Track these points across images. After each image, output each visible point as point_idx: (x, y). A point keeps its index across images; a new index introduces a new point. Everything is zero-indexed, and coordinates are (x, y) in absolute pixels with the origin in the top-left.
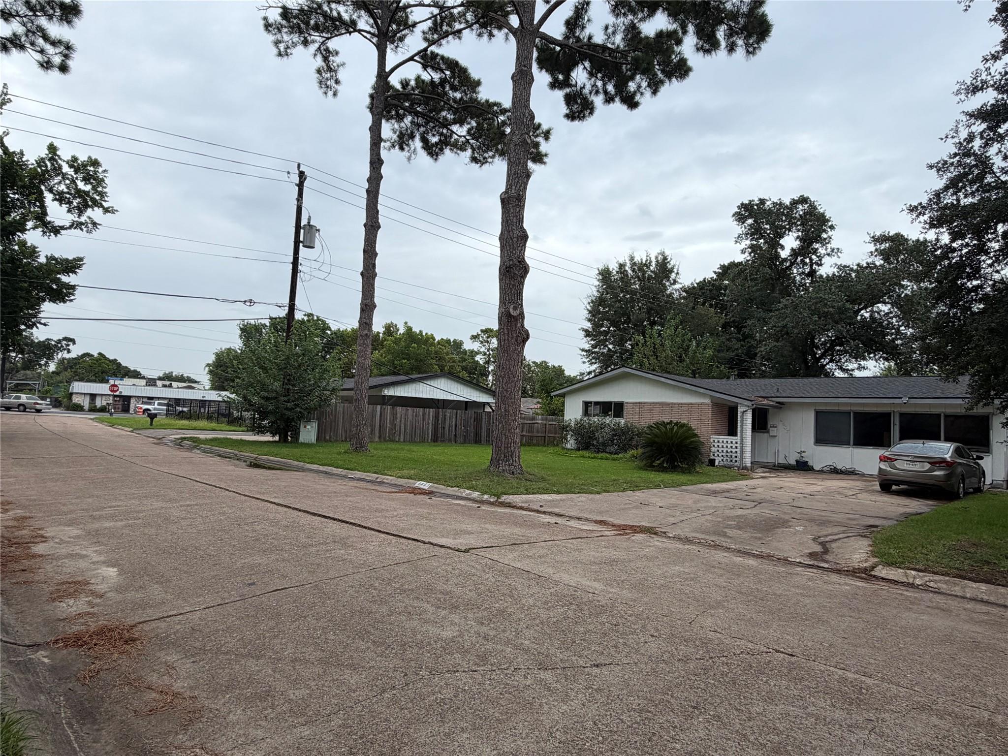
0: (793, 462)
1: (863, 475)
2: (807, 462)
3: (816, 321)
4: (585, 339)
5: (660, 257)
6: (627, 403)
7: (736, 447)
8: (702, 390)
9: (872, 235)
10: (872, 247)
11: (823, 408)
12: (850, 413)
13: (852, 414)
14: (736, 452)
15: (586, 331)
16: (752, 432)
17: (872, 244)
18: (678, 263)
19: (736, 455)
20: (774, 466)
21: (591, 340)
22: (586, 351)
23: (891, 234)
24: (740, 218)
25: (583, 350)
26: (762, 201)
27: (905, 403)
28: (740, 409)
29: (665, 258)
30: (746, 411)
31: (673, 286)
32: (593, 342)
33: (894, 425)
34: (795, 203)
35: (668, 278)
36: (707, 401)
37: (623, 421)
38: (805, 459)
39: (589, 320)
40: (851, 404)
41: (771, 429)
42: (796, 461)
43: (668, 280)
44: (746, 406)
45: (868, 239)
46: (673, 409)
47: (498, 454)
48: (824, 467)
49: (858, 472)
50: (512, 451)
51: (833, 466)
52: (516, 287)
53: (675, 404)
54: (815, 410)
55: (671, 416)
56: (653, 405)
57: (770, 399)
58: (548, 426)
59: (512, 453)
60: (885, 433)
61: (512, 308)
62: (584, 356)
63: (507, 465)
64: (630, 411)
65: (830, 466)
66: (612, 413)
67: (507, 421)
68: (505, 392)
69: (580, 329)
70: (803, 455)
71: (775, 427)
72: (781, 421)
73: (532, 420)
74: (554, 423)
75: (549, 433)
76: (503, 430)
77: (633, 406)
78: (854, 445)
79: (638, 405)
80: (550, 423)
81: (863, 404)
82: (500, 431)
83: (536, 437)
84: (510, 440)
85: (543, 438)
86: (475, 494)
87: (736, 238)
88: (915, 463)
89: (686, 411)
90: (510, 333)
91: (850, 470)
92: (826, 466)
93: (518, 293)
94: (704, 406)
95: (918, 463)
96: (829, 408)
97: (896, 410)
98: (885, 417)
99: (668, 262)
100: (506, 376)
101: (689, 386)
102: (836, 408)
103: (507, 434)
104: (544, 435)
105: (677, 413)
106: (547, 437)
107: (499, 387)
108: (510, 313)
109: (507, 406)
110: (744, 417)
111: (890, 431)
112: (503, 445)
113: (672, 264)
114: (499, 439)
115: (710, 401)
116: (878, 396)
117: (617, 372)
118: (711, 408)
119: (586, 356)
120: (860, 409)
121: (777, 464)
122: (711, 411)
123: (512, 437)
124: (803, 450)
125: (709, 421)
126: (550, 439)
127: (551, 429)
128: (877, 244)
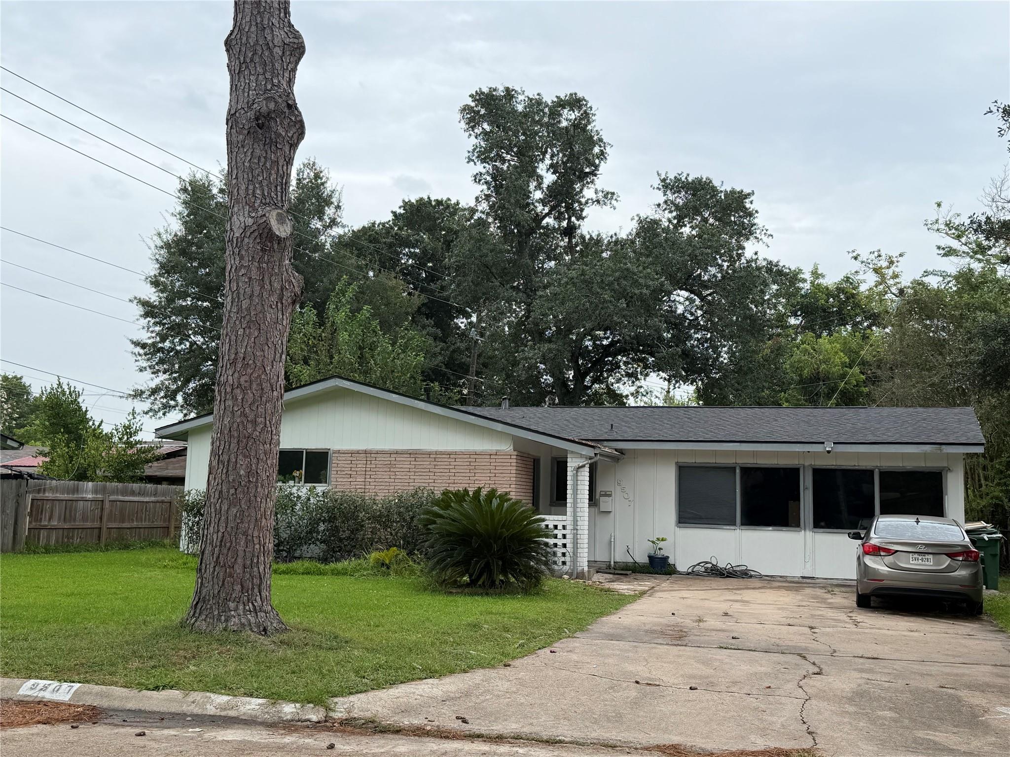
0: (641, 558)
1: (760, 577)
2: (668, 557)
3: (623, 309)
4: (143, 320)
5: (308, 174)
6: (339, 452)
7: (564, 536)
8: (500, 427)
11: (690, 460)
12: (734, 468)
13: (738, 471)
14: (564, 546)
16: (590, 505)
17: (661, 193)
18: (338, 188)
19: (564, 550)
20: (609, 567)
23: (690, 179)
24: (472, 118)
26: (509, 94)
27: (829, 452)
28: (572, 464)
29: (317, 176)
30: (583, 466)
33: (805, 489)
34: (561, 104)
35: (320, 214)
36: (506, 447)
38: (665, 553)
40: (736, 453)
41: (602, 499)
42: (650, 557)
43: (321, 219)
44: (581, 456)
46: (439, 463)
47: (223, 584)
48: (695, 566)
49: (753, 573)
50: (260, 576)
51: (711, 563)
52: (280, 168)
53: (442, 453)
54: (677, 463)
55: (435, 477)
56: (395, 456)
57: (605, 443)
58: (107, 505)
59: (261, 578)
60: (791, 504)
61: (275, 218)
62: (140, 355)
63: (250, 611)
64: (343, 469)
65: (707, 563)
66: (300, 474)
67: (252, 498)
68: (249, 426)
69: (130, 301)
70: (661, 544)
71: (610, 496)
72: (619, 484)
73: (73, 493)
74: (121, 498)
75: (109, 520)
76: (242, 522)
77: (351, 459)
78: (743, 524)
79: (362, 455)
80: (112, 498)
81: (754, 454)
82: (230, 525)
83: (80, 530)
84: (257, 546)
85: (96, 531)
86: (250, 704)
87: (469, 152)
88: (927, 557)
89: (466, 467)
90: (266, 278)
91: (738, 569)
92: (698, 564)
93: (282, 184)
94: (500, 457)
95: (931, 557)
96: (700, 460)
97: (807, 464)
98: (790, 475)
99: (323, 184)
100: (254, 386)
101: (474, 417)
102: (711, 460)
103: (250, 532)
104: (96, 524)
105: (446, 471)
106: (104, 530)
107: (233, 412)
108: (270, 229)
109: (254, 461)
110: (579, 478)
111: (799, 500)
112: (240, 560)
113: (328, 189)
114: (228, 545)
115: (512, 447)
116: (785, 440)
117: (321, 388)
118: (515, 461)
119: (143, 357)
120: (750, 461)
121: (612, 563)
122: (515, 468)
123: (262, 539)
124: (661, 537)
125: (512, 486)
126: (110, 533)
127: (114, 510)
128: (668, 192)
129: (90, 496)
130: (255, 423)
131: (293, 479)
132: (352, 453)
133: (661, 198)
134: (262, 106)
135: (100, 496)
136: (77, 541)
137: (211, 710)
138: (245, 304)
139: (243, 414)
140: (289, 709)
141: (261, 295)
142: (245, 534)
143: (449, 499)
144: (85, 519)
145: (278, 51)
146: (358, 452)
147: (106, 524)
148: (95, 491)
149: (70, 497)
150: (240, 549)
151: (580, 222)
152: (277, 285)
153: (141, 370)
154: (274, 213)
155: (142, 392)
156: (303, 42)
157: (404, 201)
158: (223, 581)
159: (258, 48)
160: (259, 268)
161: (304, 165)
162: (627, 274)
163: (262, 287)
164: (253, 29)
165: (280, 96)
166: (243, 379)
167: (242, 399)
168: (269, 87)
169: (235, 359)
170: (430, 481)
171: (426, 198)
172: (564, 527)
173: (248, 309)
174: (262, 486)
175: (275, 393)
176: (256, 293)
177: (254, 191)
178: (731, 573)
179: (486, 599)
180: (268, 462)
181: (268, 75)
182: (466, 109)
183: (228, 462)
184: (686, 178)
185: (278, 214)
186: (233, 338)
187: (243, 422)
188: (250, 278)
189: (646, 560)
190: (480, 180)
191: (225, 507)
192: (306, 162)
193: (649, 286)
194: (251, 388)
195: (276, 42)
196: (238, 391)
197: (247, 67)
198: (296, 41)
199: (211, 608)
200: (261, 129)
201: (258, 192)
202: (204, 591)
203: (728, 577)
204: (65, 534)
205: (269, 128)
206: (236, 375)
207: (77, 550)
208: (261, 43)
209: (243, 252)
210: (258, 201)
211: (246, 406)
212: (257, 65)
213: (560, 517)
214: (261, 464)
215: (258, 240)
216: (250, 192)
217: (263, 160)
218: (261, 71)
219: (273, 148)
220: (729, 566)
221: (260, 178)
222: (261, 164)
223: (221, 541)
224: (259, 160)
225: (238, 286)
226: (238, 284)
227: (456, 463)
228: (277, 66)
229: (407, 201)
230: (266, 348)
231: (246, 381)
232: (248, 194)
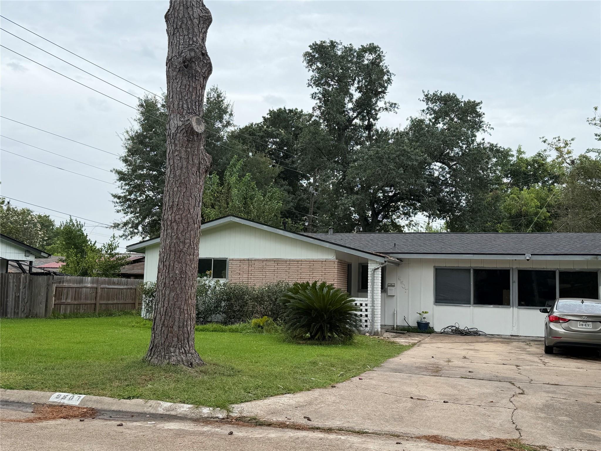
0: (413, 323)
1: (485, 335)
2: (429, 323)
3: (401, 174)
4: (118, 182)
5: (213, 95)
6: (233, 260)
7: (366, 310)
8: (327, 245)
9: (426, 93)
11: (443, 265)
12: (470, 270)
14: (367, 316)
15: (119, 173)
16: (382, 292)
17: (425, 103)
18: (231, 103)
19: (366, 318)
20: (393, 328)
21: (126, 184)
22: (119, 198)
23: (443, 95)
24: (310, 59)
25: (115, 196)
26: (333, 44)
27: (528, 260)
28: (371, 267)
29: (219, 96)
30: (378, 269)
31: (226, 129)
32: (127, 187)
33: (513, 282)
34: (364, 50)
35: (221, 119)
36: (332, 257)
38: (427, 320)
39: (125, 161)
40: (470, 261)
41: (389, 288)
42: (418, 323)
43: (221, 122)
44: (377, 262)
45: (422, 97)
46: (291, 267)
47: (167, 337)
48: (445, 328)
49: (481, 333)
50: (188, 332)
51: (455, 327)
52: (198, 91)
53: (293, 261)
54: (434, 267)
55: (289, 275)
56: (266, 262)
57: (391, 255)
58: (99, 290)
59: (189, 334)
60: (505, 291)
61: (195, 121)
62: (117, 203)
63: (183, 353)
64: (235, 270)
65: (452, 326)
66: (210, 273)
67: (183, 287)
68: (181, 245)
69: (111, 171)
70: (425, 315)
71: (394, 286)
72: (399, 279)
73: (80, 283)
74: (107, 286)
75: (101, 299)
76: (177, 301)
77: (240, 264)
78: (475, 303)
79: (246, 262)
80: (102, 286)
81: (482, 261)
82: (171, 302)
83: (84, 305)
84: (186, 315)
85: (93, 306)
86: (183, 407)
87: (309, 80)
88: (588, 323)
89: (307, 269)
90: (190, 157)
91: (472, 330)
92: (447, 327)
93: (199, 101)
94: (327, 263)
95: (591, 323)
96: (449, 265)
97: (514, 267)
98: (504, 274)
99: (222, 101)
100: (184, 221)
101: (312, 239)
102: (455, 265)
103: (182, 307)
104: (93, 302)
105: (296, 271)
106: (98, 305)
107: (171, 237)
108: (192, 128)
109: (184, 265)
110: (375, 276)
111: (509, 289)
112: (176, 323)
113: (225, 104)
114: (170, 314)
115: (335, 257)
116: (501, 253)
117: (222, 222)
118: (337, 265)
119: (119, 204)
120: (479, 266)
121: (395, 326)
122: (337, 269)
123: (189, 311)
124: (425, 311)
125: (335, 280)
126: (101, 307)
127: (103, 294)
128: (429, 103)
129: (89, 285)
130: (184, 243)
131: (206, 275)
132: (240, 260)
133: (425, 107)
134: (187, 54)
135: (95, 285)
136: (82, 311)
137: (161, 411)
138: (178, 173)
139: (178, 238)
140: (206, 411)
141: (187, 167)
142: (179, 308)
143: (298, 288)
144: (86, 299)
145: (196, 21)
146: (244, 260)
147: (99, 301)
148: (92, 282)
149: (78, 285)
150: (177, 317)
151: (376, 122)
152: (196, 161)
153: (118, 212)
154: (194, 119)
155: (119, 225)
156: (211, 15)
157: (270, 110)
158: (167, 335)
159: (185, 19)
160: (186, 151)
161: (211, 90)
162: (404, 153)
163: (188, 162)
164: (182, 8)
165: (197, 48)
166: (177, 217)
167: (177, 229)
168: (191, 43)
169: (173, 205)
170: (287, 277)
171: (283, 108)
172: (366, 305)
173: (180, 176)
174: (189, 280)
175: (196, 225)
176: (184, 166)
177: (182, 105)
178: (467, 333)
179: (320, 347)
180: (193, 266)
181: (190, 36)
182: (307, 54)
183: (169, 265)
184: (440, 94)
185: (197, 119)
186: (171, 193)
187: (177, 242)
188: (181, 157)
189: (416, 325)
190: (315, 97)
191: (167, 292)
192: (212, 88)
193: (418, 160)
194: (182, 222)
195: (195, 15)
196: (174, 224)
197: (178, 31)
198: (207, 15)
199: (160, 351)
200: (186, 68)
201: (185, 106)
202: (156, 341)
203: (465, 335)
204: (75, 307)
205: (191, 67)
206: (173, 215)
207: (82, 316)
208: (186, 16)
209: (177, 142)
210: (185, 111)
211: (179, 233)
212: (184, 30)
213: (364, 299)
214: (188, 267)
215: (185, 135)
216: (180, 106)
217: (188, 87)
218: (186, 33)
219: (194, 79)
220: (466, 329)
221: (186, 98)
222: (187, 89)
223: (166, 312)
224: (185, 87)
225: (174, 162)
226: (174, 160)
227: (301, 267)
228: (196, 30)
229: (272, 110)
230: (191, 198)
231: (179, 218)
232: (179, 107)
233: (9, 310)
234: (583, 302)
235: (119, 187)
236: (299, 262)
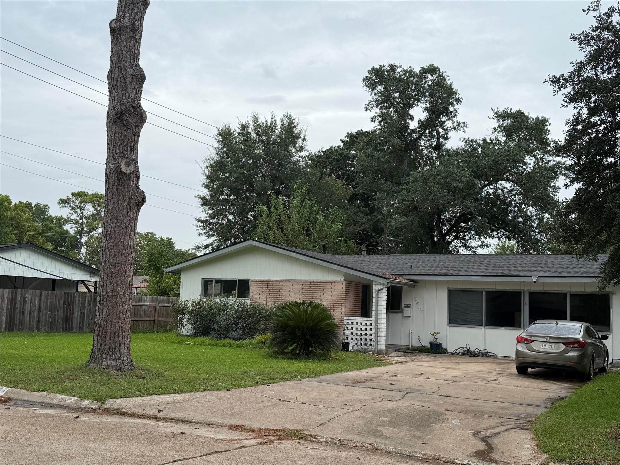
0: (427, 344)
1: (496, 357)
2: (441, 344)
4: (202, 207)
5: (286, 121)
6: (254, 281)
7: (371, 329)
8: (335, 267)
9: (496, 111)
10: (495, 124)
11: (456, 286)
12: (482, 292)
13: (484, 293)
14: (371, 335)
15: (203, 198)
18: (304, 128)
19: (370, 338)
20: (408, 349)
21: (209, 209)
22: (202, 221)
25: (199, 220)
26: (393, 68)
27: (535, 282)
28: (375, 288)
29: (291, 122)
30: (381, 290)
31: (299, 153)
32: (210, 212)
33: (524, 304)
34: (424, 72)
35: (294, 144)
36: (340, 278)
37: (248, 301)
38: (439, 341)
39: (207, 187)
40: (483, 282)
41: (405, 309)
42: (430, 343)
44: (381, 284)
45: (492, 115)
46: (304, 287)
47: (101, 346)
48: (457, 349)
49: (490, 354)
50: (119, 342)
51: (466, 348)
52: (129, 138)
53: (306, 282)
54: (448, 288)
55: (302, 295)
56: (282, 283)
57: (404, 276)
58: (157, 309)
59: (120, 343)
60: (516, 313)
61: (124, 163)
62: (200, 227)
63: (113, 359)
64: (256, 290)
65: (464, 348)
66: (235, 293)
67: (114, 303)
68: (113, 267)
69: (195, 197)
70: (437, 336)
71: (409, 307)
72: (415, 300)
73: (139, 302)
74: (166, 305)
75: (159, 316)
76: (109, 315)
77: (260, 284)
78: (486, 325)
79: (265, 283)
80: (161, 305)
81: (494, 283)
82: (104, 316)
83: (143, 322)
84: (118, 327)
85: (152, 323)
86: (71, 399)
87: (366, 105)
88: (551, 344)
89: (319, 290)
90: (121, 194)
91: (483, 352)
92: (459, 348)
93: (131, 146)
94: (337, 284)
95: (553, 344)
96: (462, 287)
97: (526, 289)
98: (516, 296)
99: (295, 127)
100: (115, 248)
101: (321, 261)
102: (468, 287)
103: (114, 320)
104: (152, 319)
105: (308, 292)
106: (156, 322)
107: (105, 261)
108: (121, 170)
109: (115, 285)
110: (379, 296)
111: (521, 311)
112: (108, 334)
113: (298, 129)
114: (103, 326)
115: (343, 278)
116: (510, 275)
118: (345, 286)
119: (202, 228)
120: (492, 287)
121: (410, 346)
122: (344, 290)
123: (120, 324)
124: (437, 332)
125: (343, 301)
126: (160, 324)
127: (162, 311)
129: (148, 304)
130: (115, 266)
131: (232, 295)
132: (260, 281)
134: (119, 108)
135: (154, 304)
136: (141, 327)
137: (55, 401)
139: (110, 262)
140: (86, 402)
141: (118, 202)
142: (111, 321)
144: (145, 316)
145: (129, 80)
146: (263, 281)
147: (157, 319)
148: (151, 301)
149: (137, 304)
150: (109, 328)
152: (127, 198)
153: (200, 235)
154: (124, 161)
155: (199, 247)
156: (144, 74)
158: (101, 344)
159: (119, 79)
160: (117, 189)
162: (450, 175)
163: (119, 198)
164: (117, 69)
165: (129, 102)
166: (110, 244)
167: (109, 254)
168: (124, 98)
169: (106, 234)
170: (300, 297)
171: (360, 130)
172: (371, 324)
173: (112, 210)
174: (120, 297)
175: (127, 251)
176: (116, 201)
177: (116, 150)
178: (476, 354)
180: (124, 286)
181: (124, 92)
182: (366, 79)
183: (103, 285)
184: (510, 111)
185: (127, 162)
186: (106, 224)
187: (110, 266)
188: (113, 194)
189: (428, 345)
191: (102, 308)
192: (285, 114)
194: (113, 249)
195: (128, 75)
196: (107, 250)
197: (114, 89)
198: (139, 73)
199: (96, 357)
200: (119, 119)
201: (118, 151)
202: (94, 349)
203: (474, 356)
204: (135, 323)
205: (122, 119)
206: (107, 242)
207: (141, 331)
208: (120, 76)
209: (110, 181)
210: (118, 156)
211: (111, 257)
212: (118, 87)
213: (368, 319)
214: (119, 286)
215: (116, 175)
216: (114, 151)
217: (120, 135)
218: (120, 90)
219: (125, 128)
220: (477, 350)
221: (119, 144)
222: (119, 137)
223: (100, 324)
224: (118, 135)
225: (108, 198)
226: (108, 197)
227: (314, 287)
228: (129, 87)
229: (350, 133)
230: (121, 228)
231: (111, 246)
232: (113, 152)
233: (74, 325)
234: (557, 324)
235: (203, 212)
236: (311, 283)
